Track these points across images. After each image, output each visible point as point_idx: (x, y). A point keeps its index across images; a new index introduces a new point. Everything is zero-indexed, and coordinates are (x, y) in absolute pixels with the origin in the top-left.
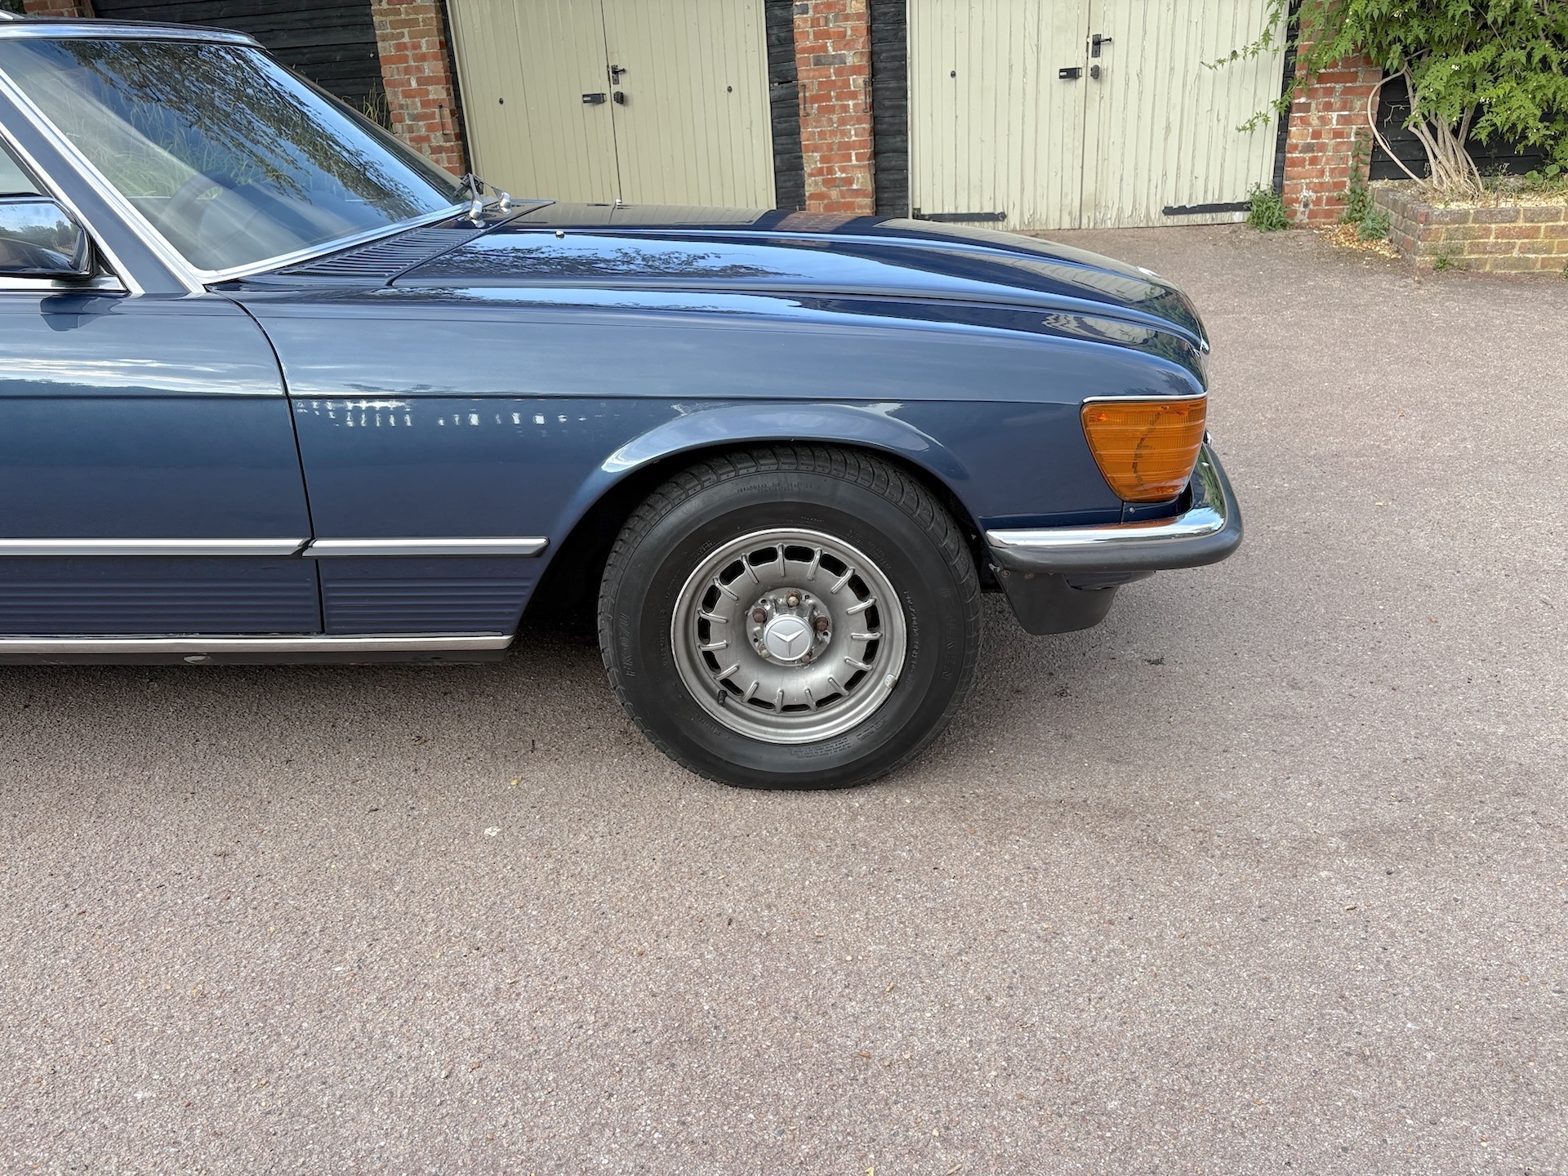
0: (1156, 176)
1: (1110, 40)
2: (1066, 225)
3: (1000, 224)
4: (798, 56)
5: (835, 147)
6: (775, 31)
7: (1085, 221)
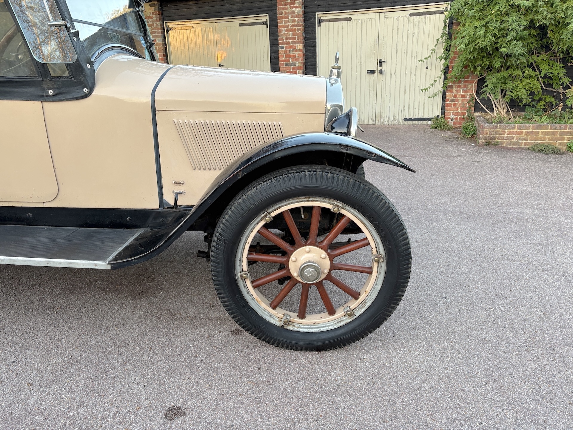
0: (401, 107)
1: (385, 61)
2: (370, 123)
4: (280, 63)
6: (273, 54)
7: (377, 122)
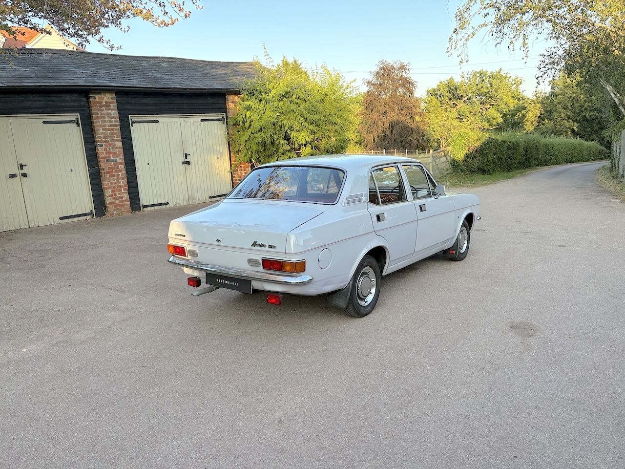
1: (189, 154)
2: (185, 204)
3: (167, 206)
4: (100, 159)
5: (116, 187)
6: (88, 152)
7: (190, 202)
